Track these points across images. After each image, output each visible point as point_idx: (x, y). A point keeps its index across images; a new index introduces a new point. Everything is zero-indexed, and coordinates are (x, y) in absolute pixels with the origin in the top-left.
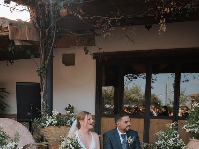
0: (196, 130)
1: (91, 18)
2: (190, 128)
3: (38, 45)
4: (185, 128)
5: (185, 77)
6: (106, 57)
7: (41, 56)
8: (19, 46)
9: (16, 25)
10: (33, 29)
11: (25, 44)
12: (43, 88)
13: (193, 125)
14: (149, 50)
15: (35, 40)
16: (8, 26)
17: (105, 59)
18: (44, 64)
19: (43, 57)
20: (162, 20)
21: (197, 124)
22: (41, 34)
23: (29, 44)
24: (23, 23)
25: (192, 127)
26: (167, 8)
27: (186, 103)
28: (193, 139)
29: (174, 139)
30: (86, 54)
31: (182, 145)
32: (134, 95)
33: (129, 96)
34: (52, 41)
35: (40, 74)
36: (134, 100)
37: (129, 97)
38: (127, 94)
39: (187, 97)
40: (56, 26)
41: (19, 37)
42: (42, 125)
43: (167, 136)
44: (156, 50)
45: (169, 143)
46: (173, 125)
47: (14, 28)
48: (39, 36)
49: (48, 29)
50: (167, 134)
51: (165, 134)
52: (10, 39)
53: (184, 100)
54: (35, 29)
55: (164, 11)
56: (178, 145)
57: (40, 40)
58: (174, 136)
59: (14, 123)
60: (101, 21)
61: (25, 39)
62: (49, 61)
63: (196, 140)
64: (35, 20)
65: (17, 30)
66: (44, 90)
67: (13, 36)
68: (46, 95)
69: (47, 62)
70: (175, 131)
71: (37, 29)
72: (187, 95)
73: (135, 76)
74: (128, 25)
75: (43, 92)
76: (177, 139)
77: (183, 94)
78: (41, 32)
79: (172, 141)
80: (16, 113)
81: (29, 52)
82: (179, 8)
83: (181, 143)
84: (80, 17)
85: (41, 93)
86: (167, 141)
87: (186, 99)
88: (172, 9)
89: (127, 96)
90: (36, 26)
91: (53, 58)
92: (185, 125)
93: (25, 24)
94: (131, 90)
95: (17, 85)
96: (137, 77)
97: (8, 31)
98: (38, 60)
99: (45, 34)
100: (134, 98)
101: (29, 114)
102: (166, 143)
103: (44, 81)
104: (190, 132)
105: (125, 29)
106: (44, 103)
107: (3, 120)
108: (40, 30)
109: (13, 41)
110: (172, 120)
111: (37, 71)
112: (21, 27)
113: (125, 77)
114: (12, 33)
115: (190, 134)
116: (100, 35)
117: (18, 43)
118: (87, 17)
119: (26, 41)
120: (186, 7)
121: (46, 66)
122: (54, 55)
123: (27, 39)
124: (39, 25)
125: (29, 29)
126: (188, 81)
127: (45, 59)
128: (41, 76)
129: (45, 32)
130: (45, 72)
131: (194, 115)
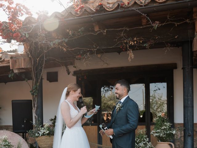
0: (161, 135)
1: (73, 49)
2: (156, 133)
3: (30, 70)
4: (152, 133)
5: (155, 86)
6: (85, 76)
7: (33, 79)
8: (16, 73)
9: (15, 58)
10: (27, 59)
11: (21, 71)
12: (36, 105)
13: (159, 131)
14: (122, 67)
15: (28, 67)
16: (10, 59)
17: (85, 78)
18: (36, 85)
19: (34, 80)
20: (129, 51)
21: (161, 129)
22: (33, 62)
23: (24, 71)
24: (20, 55)
25: (158, 132)
26: (132, 41)
27: (164, 107)
28: (160, 142)
29: (144, 142)
30: (69, 74)
31: (151, 147)
32: (112, 102)
33: (107, 103)
34: (42, 68)
35: (33, 94)
36: (111, 107)
37: (107, 105)
38: (104, 102)
39: (164, 101)
40: (45, 56)
41: (17, 67)
42: (36, 135)
43: (138, 140)
44: (127, 67)
45: (140, 146)
46: (143, 131)
47: (13, 60)
48: (32, 63)
49: (39, 59)
50: (139, 138)
51: (137, 138)
52: (11, 69)
53: (162, 104)
54: (28, 58)
55: (129, 44)
56: (147, 147)
57: (32, 67)
58: (144, 140)
59: (12, 134)
60: (81, 53)
61: (21, 67)
62: (40, 84)
63: (162, 142)
64: (28, 52)
65: (16, 61)
66: (36, 106)
67: (13, 67)
68: (38, 110)
69: (38, 84)
70: (145, 136)
71: (30, 58)
72: (164, 100)
73: (111, 87)
74: (102, 53)
75: (35, 108)
76: (147, 143)
77: (161, 99)
78: (33, 61)
79: (143, 144)
80: (12, 124)
81: (23, 77)
82: (141, 42)
83: (150, 145)
84: (64, 49)
85: (33, 108)
86: (139, 144)
87: (164, 103)
88: (135, 42)
89: (105, 104)
90: (30, 56)
91: (43, 80)
92: (153, 131)
93: (21, 56)
94: (109, 97)
95: (13, 102)
96: (113, 88)
97: (9, 63)
98: (30, 82)
99: (36, 62)
100: (111, 105)
101: (23, 126)
102: (138, 146)
103: (36, 99)
104: (156, 136)
105: (100, 56)
106: (37, 117)
107: (3, 132)
108: (32, 59)
109: (12, 70)
110: (145, 126)
111: (31, 91)
112: (18, 59)
113: (102, 89)
114: (12, 64)
115: (157, 138)
116: (80, 59)
117: (16, 71)
118: (70, 48)
119: (22, 69)
120: (144, 45)
121: (38, 88)
122: (43, 78)
123: (23, 67)
124: (31, 56)
125: (24, 60)
126: (159, 89)
127: (37, 82)
128: (33, 95)
129: (37, 60)
130: (37, 92)
131: (159, 123)
